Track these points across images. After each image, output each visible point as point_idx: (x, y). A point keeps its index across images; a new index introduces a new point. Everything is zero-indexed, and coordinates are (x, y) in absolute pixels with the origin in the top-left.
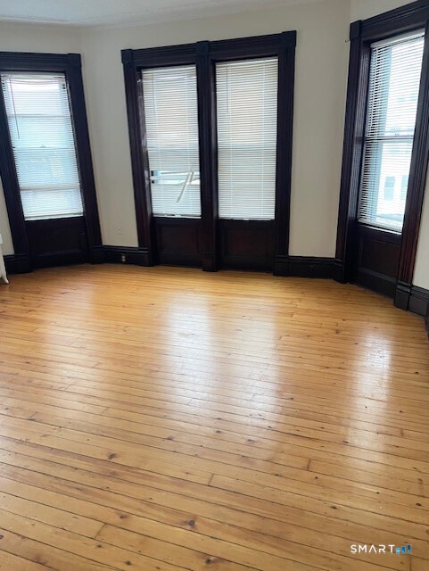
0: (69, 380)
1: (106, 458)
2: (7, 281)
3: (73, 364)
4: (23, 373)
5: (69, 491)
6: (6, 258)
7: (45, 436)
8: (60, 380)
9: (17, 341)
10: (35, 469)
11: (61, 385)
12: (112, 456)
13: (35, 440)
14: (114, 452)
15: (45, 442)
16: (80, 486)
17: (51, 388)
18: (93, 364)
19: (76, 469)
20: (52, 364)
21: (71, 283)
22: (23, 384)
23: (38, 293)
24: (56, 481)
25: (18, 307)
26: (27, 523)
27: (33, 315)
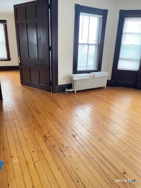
0: (116, 131)
1: (122, 172)
2: (106, 88)
3: (119, 125)
4: (102, 121)
5: (105, 178)
6: (108, 81)
7: (102, 149)
8: (113, 130)
9: (102, 109)
10: (96, 161)
11: (113, 132)
12: (125, 173)
13: (99, 149)
14: (126, 172)
15: (102, 152)
16: (109, 179)
17: (109, 131)
18: (126, 128)
19: (110, 170)
20: (112, 122)
21: (126, 94)
22: (101, 126)
23: (114, 95)
24: (102, 171)
25: (107, 98)
26: (88, 182)
27: (110, 102)
